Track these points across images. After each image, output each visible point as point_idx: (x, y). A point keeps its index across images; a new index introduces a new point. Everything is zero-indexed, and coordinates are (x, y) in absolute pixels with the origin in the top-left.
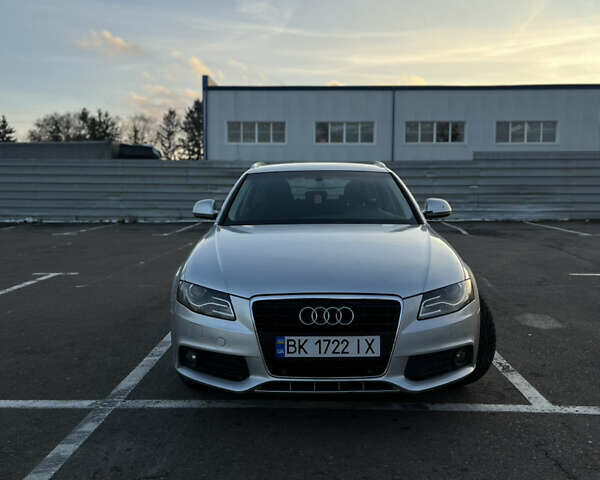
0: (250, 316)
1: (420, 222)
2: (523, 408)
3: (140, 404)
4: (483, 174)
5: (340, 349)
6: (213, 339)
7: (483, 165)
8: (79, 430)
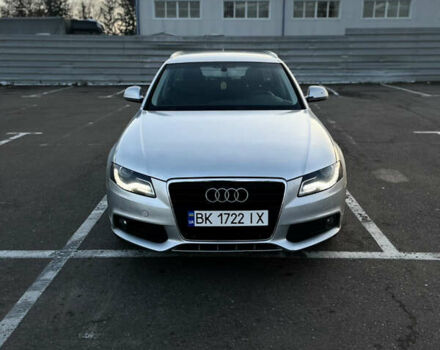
0: (166, 193)
1: (303, 107)
2: (376, 255)
3: (88, 253)
4: (351, 46)
5: (237, 221)
6: (138, 211)
7: (352, 39)
8: (42, 278)
